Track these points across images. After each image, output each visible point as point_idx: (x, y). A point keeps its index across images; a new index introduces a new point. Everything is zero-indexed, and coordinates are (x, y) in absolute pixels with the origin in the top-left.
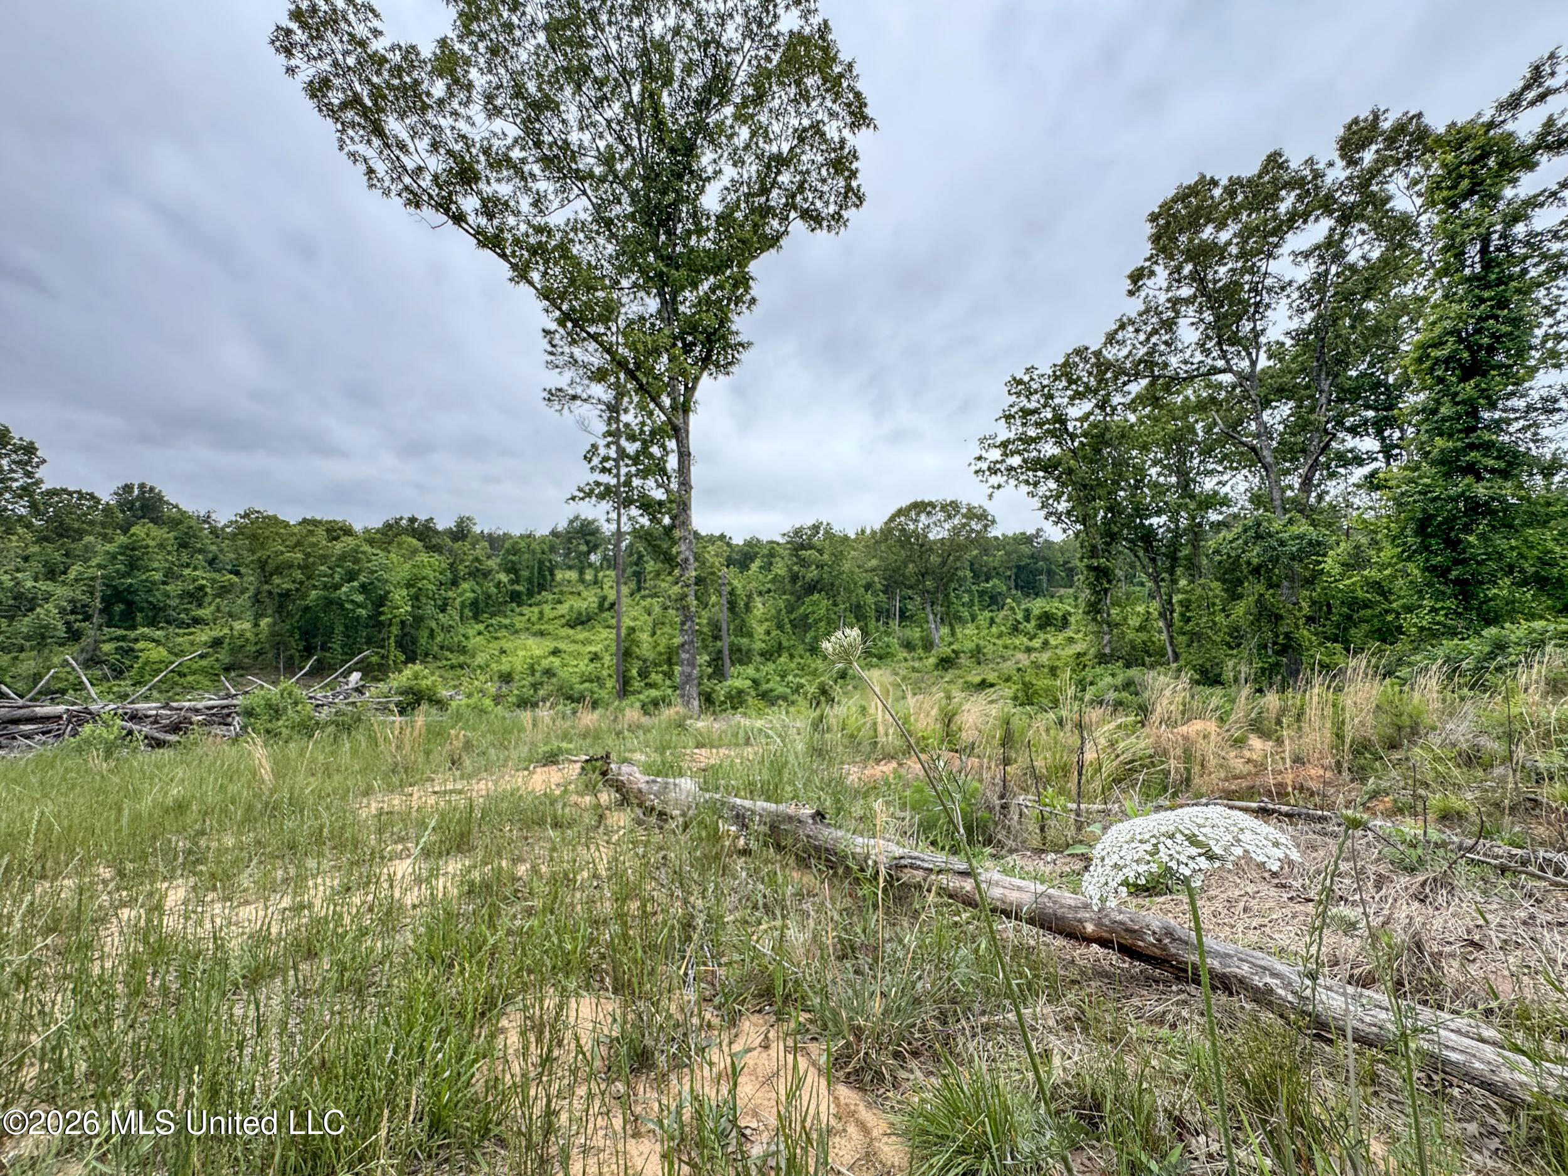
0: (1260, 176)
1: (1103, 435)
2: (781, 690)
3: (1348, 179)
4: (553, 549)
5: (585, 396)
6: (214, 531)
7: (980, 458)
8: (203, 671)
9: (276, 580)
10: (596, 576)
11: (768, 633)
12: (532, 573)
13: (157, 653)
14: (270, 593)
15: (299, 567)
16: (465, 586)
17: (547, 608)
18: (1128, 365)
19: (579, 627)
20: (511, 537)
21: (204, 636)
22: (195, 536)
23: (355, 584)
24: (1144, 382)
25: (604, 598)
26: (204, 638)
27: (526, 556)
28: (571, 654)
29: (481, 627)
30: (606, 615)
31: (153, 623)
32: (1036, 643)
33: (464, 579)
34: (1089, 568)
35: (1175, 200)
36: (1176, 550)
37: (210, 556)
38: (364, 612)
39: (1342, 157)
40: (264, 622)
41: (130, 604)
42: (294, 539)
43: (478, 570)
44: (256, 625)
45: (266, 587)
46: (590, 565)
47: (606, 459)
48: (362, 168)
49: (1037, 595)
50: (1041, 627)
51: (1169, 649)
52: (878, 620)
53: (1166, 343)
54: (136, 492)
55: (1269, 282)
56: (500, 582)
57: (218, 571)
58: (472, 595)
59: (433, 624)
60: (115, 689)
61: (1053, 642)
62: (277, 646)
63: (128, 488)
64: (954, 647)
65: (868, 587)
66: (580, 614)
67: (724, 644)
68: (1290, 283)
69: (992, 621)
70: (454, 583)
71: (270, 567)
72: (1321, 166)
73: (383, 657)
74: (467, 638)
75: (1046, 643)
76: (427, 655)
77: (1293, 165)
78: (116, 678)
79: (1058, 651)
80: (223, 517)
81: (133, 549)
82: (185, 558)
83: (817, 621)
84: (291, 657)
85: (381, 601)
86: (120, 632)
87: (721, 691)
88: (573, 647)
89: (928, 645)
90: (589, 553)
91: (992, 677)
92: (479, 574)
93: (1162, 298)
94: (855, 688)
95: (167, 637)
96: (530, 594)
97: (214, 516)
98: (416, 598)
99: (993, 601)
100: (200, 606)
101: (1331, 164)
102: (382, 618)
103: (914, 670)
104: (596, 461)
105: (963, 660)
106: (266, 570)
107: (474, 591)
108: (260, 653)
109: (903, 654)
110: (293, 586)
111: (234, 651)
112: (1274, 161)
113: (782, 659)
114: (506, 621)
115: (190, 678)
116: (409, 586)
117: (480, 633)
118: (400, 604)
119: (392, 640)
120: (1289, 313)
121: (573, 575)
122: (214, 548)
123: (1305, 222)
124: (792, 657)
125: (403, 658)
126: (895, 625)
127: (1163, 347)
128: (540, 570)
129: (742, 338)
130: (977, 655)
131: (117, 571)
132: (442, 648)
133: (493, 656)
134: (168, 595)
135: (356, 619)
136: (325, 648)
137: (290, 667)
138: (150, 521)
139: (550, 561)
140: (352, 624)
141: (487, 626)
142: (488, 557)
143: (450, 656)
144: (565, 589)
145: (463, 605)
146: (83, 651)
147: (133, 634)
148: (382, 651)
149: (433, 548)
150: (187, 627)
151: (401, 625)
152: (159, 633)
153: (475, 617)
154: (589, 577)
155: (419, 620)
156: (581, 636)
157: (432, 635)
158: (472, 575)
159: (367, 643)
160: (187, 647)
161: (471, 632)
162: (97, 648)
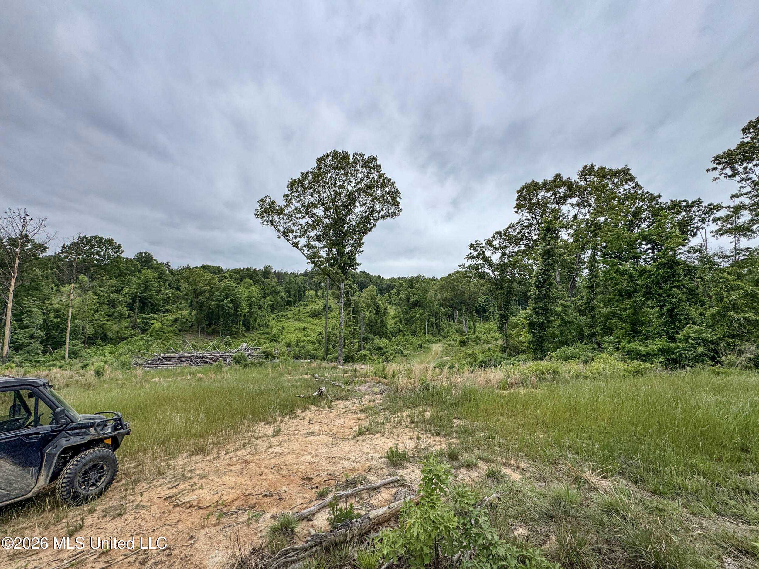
0: (554, 180)
4: (305, 281)
6: (171, 271)
8: (171, 332)
9: (200, 297)
10: (323, 294)
11: (395, 324)
12: (296, 293)
13: (158, 325)
14: (197, 302)
15: (208, 292)
16: (268, 298)
17: (301, 308)
19: (315, 317)
20: (288, 274)
21: (171, 317)
22: (164, 274)
23: (229, 299)
25: (326, 305)
27: (294, 285)
28: (311, 330)
29: (274, 316)
31: (153, 312)
33: (268, 295)
37: (169, 282)
38: (232, 311)
40: (194, 312)
41: (146, 304)
42: (207, 282)
43: (274, 291)
44: (191, 314)
45: (196, 300)
46: (321, 288)
52: (447, 319)
54: (143, 255)
56: (282, 297)
57: (173, 289)
59: (256, 316)
60: (144, 338)
62: (198, 323)
63: (141, 253)
64: (467, 336)
65: (440, 305)
66: (315, 311)
70: (264, 297)
72: (573, 180)
73: (237, 329)
74: (269, 321)
76: (253, 328)
77: (564, 179)
78: (143, 333)
80: (175, 266)
81: (147, 282)
82: (162, 284)
83: (416, 320)
84: (204, 328)
85: (238, 306)
86: (144, 315)
88: (312, 327)
90: (320, 283)
92: (274, 293)
95: (159, 317)
96: (295, 301)
97: (169, 264)
98: (250, 305)
100: (168, 304)
102: (238, 313)
105: (471, 342)
106: (197, 293)
107: (271, 301)
108: (192, 325)
110: (205, 300)
111: (183, 323)
113: (399, 337)
114: (284, 314)
115: (167, 335)
116: (248, 300)
117: (274, 319)
118: (245, 307)
119: (241, 322)
121: (313, 293)
122: (171, 279)
124: (404, 335)
125: (245, 329)
128: (299, 290)
131: (141, 291)
132: (259, 325)
133: (279, 330)
134: (158, 300)
135: (228, 313)
136: (216, 324)
137: (203, 331)
138: (148, 268)
139: (304, 287)
140: (227, 315)
141: (277, 316)
142: (278, 285)
143: (262, 329)
144: (309, 299)
145: (267, 307)
146: (131, 322)
147: (148, 316)
148: (237, 326)
149: (256, 282)
150: (164, 313)
151: (245, 316)
152: (156, 316)
153: (272, 311)
154: (320, 294)
155: (251, 314)
156: (315, 322)
157: (256, 320)
158: (271, 293)
159: (232, 323)
160: (165, 322)
161: (271, 318)
162: (136, 322)
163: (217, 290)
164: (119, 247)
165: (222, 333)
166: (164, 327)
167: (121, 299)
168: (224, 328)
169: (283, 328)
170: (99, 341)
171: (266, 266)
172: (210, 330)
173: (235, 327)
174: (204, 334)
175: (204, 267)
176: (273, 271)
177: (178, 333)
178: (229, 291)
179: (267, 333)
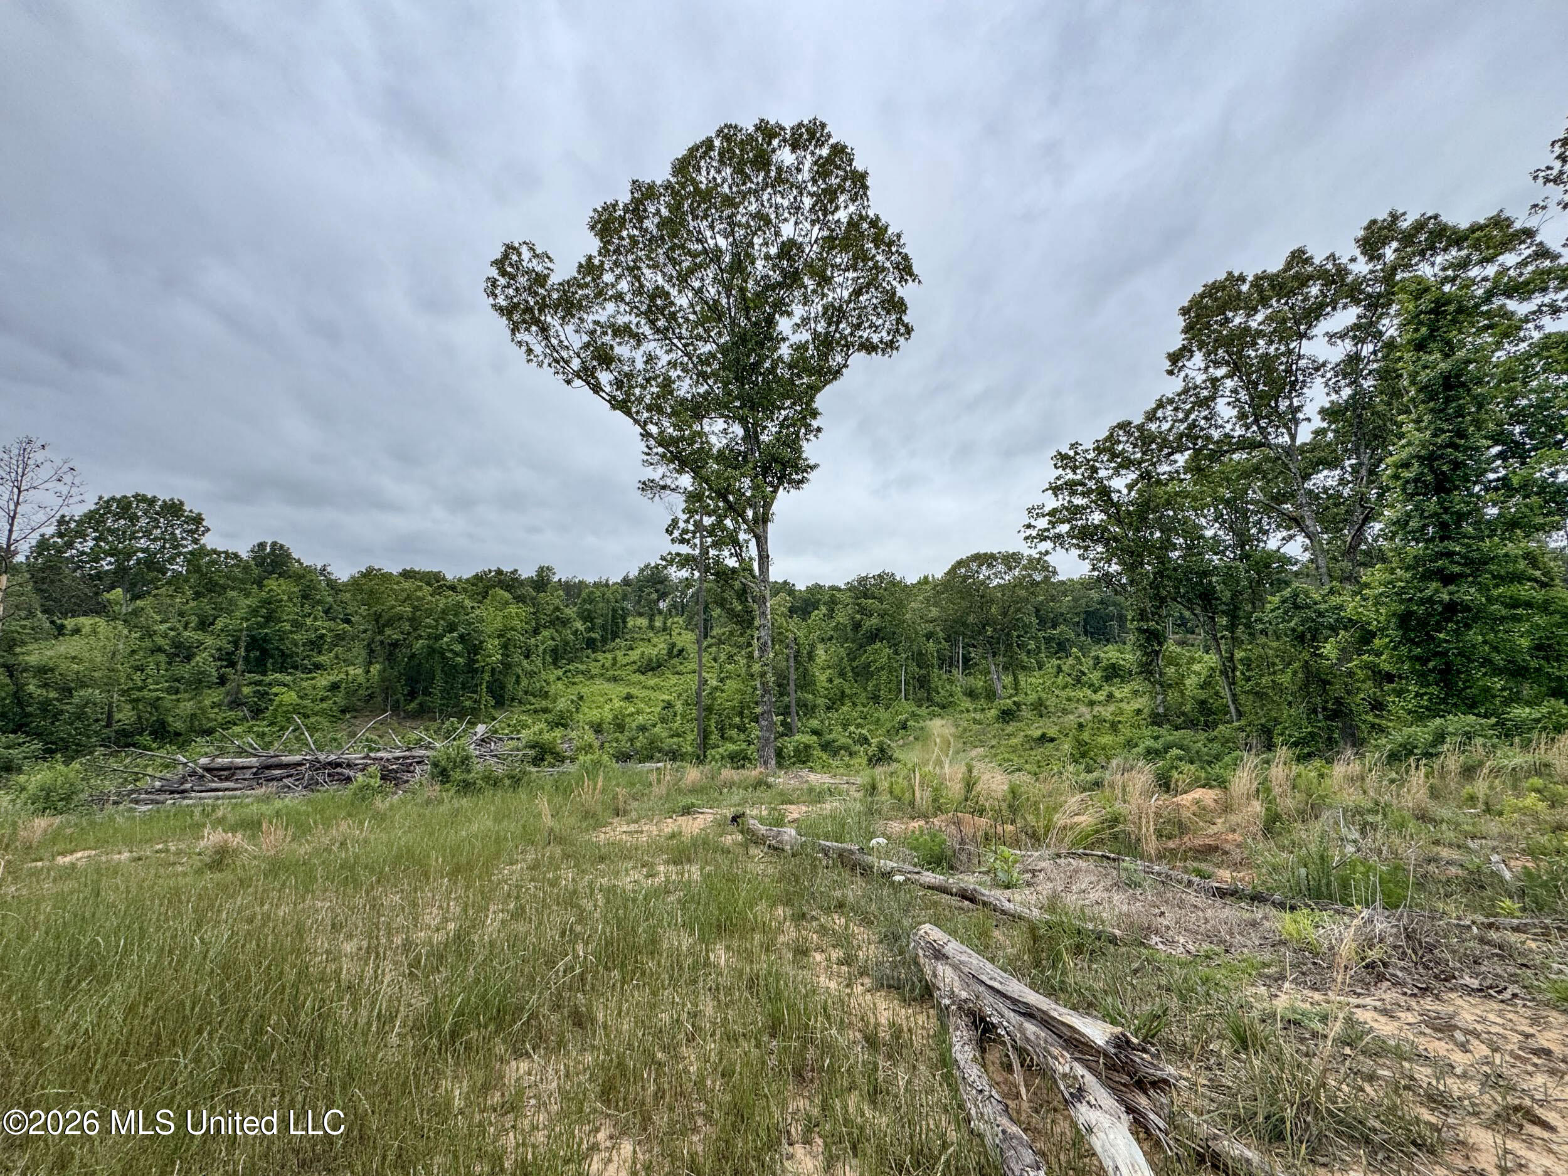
0: (1285, 271)
1: (1147, 504)
2: (843, 740)
3: (1371, 272)
4: (625, 597)
5: (673, 486)
6: (332, 584)
7: (1029, 526)
8: (323, 712)
9: (388, 631)
10: (665, 623)
11: (830, 681)
12: (606, 621)
13: (289, 697)
14: (382, 642)
15: (408, 619)
16: (546, 633)
17: (619, 654)
18: (1171, 438)
19: (650, 673)
20: (587, 586)
21: (323, 680)
22: (314, 588)
23: (455, 634)
24: (1187, 454)
25: (674, 645)
26: (324, 683)
27: (601, 605)
28: (642, 700)
29: (560, 672)
30: (675, 661)
31: (282, 669)
32: (1101, 696)
33: (545, 627)
34: (1140, 630)
35: (1202, 296)
36: (1236, 608)
37: (327, 606)
38: (461, 660)
39: (1364, 253)
40: (375, 669)
41: (263, 651)
42: (405, 595)
43: (558, 618)
44: (368, 672)
45: (379, 638)
46: (660, 612)
47: (685, 531)
48: (524, 348)
49: (1108, 640)
50: (1107, 679)
51: (1232, 708)
52: (941, 668)
53: (1205, 418)
54: (268, 549)
55: (1302, 363)
56: (577, 631)
57: (334, 619)
58: (553, 643)
59: (520, 671)
60: (255, 729)
61: (1117, 694)
62: (385, 690)
63: (262, 545)
64: (1015, 699)
65: (929, 636)
66: (650, 660)
67: (791, 699)
68: (1324, 365)
69: (1059, 669)
70: (536, 632)
71: (383, 620)
72: (1344, 260)
73: (475, 701)
74: (548, 684)
75: (1110, 696)
76: (513, 700)
77: (1317, 261)
78: (253, 718)
79: (1121, 705)
81: (269, 603)
82: (307, 609)
83: (878, 670)
84: (397, 701)
85: (476, 650)
86: (258, 677)
87: (789, 745)
88: (645, 693)
89: (991, 695)
90: (658, 600)
91: (1052, 732)
92: (557, 621)
93: (1200, 378)
94: (916, 739)
95: (294, 681)
96: (604, 640)
97: (329, 569)
98: (505, 647)
99: (1061, 648)
100: (320, 652)
101: (1353, 260)
102: (477, 665)
103: (975, 721)
104: (676, 534)
105: (1025, 713)
106: (380, 622)
107: (553, 639)
108: (371, 697)
109: (966, 703)
110: (401, 637)
111: (350, 694)
112: (1298, 257)
113: (845, 708)
114: (582, 667)
116: (500, 636)
117: (559, 679)
118: (492, 652)
119: (484, 686)
120: (1326, 390)
121: (643, 622)
122: (330, 599)
123: (1334, 309)
124: (854, 704)
125: (493, 703)
126: (957, 674)
127: (1203, 422)
128: (614, 617)
129: (811, 462)
130: (1039, 707)
131: (258, 623)
132: (526, 693)
133: (572, 701)
134: (294, 643)
135: (454, 667)
136: (426, 693)
137: (396, 709)
138: (280, 576)
139: (623, 609)
140: (451, 671)
141: (566, 672)
142: (567, 606)
143: (534, 701)
144: (636, 636)
145: (544, 652)
146: (227, 694)
147: (268, 679)
148: (475, 696)
149: (520, 599)
150: (310, 672)
151: (493, 671)
152: (288, 678)
153: (555, 663)
154: (658, 624)
155: (507, 667)
156: (652, 683)
157: (518, 680)
158: (552, 623)
159: (463, 689)
160: (310, 691)
161: (552, 678)
162: (239, 692)
163: (429, 613)
164: (198, 520)
165: (441, 711)
166: (305, 702)
167: (210, 641)
168: (444, 702)
169: (581, 698)
170: (144, 739)
171: (541, 568)
172: (412, 706)
173: (471, 698)
174: (398, 715)
175: (407, 574)
176: (556, 579)
177: (338, 714)
178: (455, 615)
179: (545, 710)
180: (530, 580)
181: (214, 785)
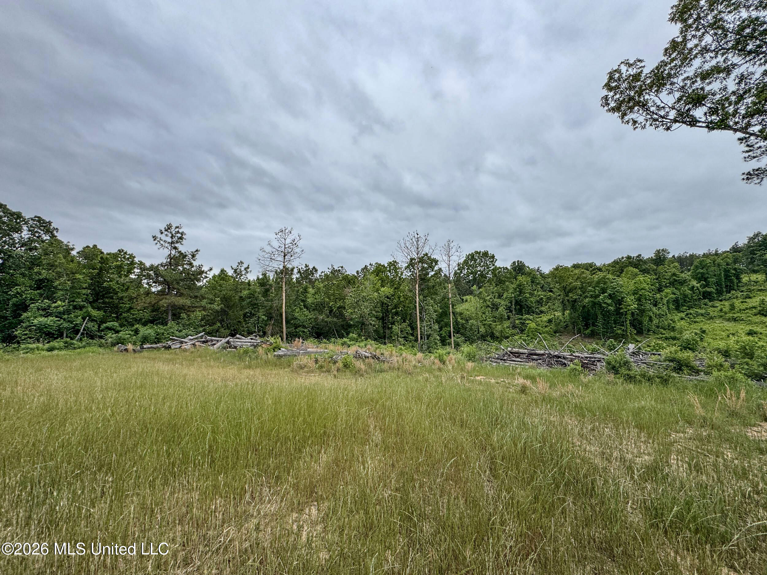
4: (736, 261)
6: (542, 275)
8: (547, 332)
9: (571, 295)
12: (720, 279)
13: (533, 325)
14: (568, 300)
15: (580, 288)
16: (667, 290)
17: (737, 302)
21: (545, 318)
22: (536, 278)
23: (606, 294)
27: (713, 268)
29: (683, 315)
31: (528, 313)
33: (666, 287)
37: (542, 285)
38: (612, 308)
40: (567, 313)
41: (521, 306)
42: (576, 277)
43: (676, 281)
44: (564, 314)
45: (567, 298)
48: (631, 123)
54: (517, 264)
56: (693, 287)
57: (545, 291)
58: (674, 296)
59: (651, 314)
60: (523, 338)
62: (573, 323)
63: (514, 263)
70: (660, 290)
71: (567, 290)
73: (623, 331)
74: (674, 322)
76: (649, 331)
78: (521, 333)
80: (546, 270)
81: (520, 286)
82: (534, 287)
84: (580, 329)
85: (620, 302)
86: (520, 317)
92: (676, 282)
95: (534, 318)
96: (720, 292)
97: (540, 269)
98: (639, 300)
100: (542, 306)
102: (622, 311)
106: (567, 291)
107: (674, 294)
108: (567, 326)
110: (577, 297)
111: (557, 325)
114: (700, 311)
115: (543, 335)
116: (634, 294)
117: (682, 319)
118: (631, 303)
119: (628, 322)
122: (542, 282)
125: (635, 332)
128: (726, 275)
131: (517, 294)
132: (658, 327)
133: (696, 334)
134: (531, 302)
135: (608, 312)
136: (594, 325)
137: (579, 332)
138: (522, 274)
139: (735, 269)
140: (606, 314)
141: (687, 314)
142: (682, 272)
143: (664, 332)
145: (668, 302)
146: (511, 323)
147: (524, 317)
148: (623, 328)
149: (645, 271)
150: (539, 315)
151: (633, 314)
152: (531, 317)
153: (677, 309)
155: (642, 312)
157: (651, 319)
158: (672, 284)
159: (615, 323)
160: (540, 323)
161: (677, 318)
162: (515, 322)
163: (590, 284)
164: (493, 257)
165: (604, 335)
166: (539, 328)
167: (503, 303)
168: (605, 330)
169: (703, 332)
170: (489, 338)
171: (658, 250)
172: (588, 331)
173: (621, 329)
174: (581, 335)
175: (575, 266)
176: (670, 256)
177: (553, 334)
178: (604, 284)
179: (675, 338)
180: (651, 260)
181: (514, 359)
